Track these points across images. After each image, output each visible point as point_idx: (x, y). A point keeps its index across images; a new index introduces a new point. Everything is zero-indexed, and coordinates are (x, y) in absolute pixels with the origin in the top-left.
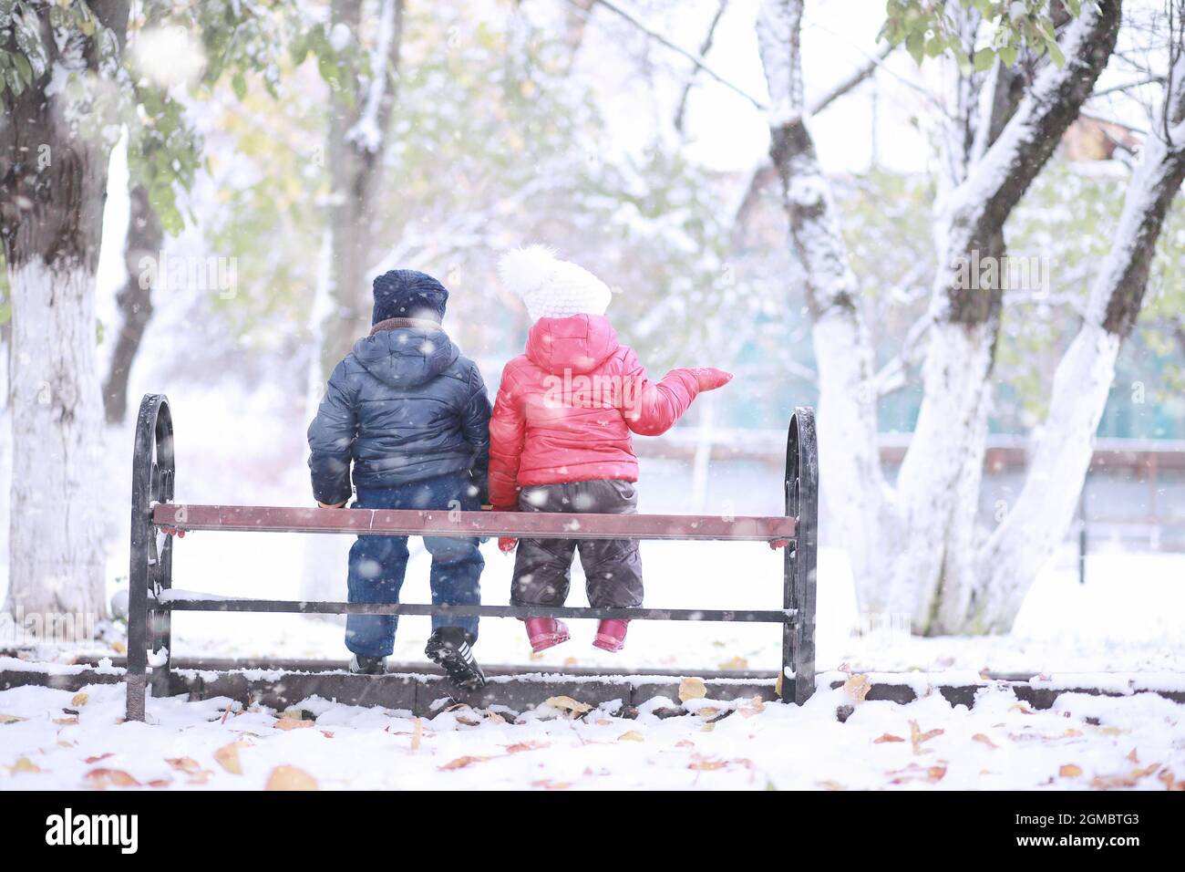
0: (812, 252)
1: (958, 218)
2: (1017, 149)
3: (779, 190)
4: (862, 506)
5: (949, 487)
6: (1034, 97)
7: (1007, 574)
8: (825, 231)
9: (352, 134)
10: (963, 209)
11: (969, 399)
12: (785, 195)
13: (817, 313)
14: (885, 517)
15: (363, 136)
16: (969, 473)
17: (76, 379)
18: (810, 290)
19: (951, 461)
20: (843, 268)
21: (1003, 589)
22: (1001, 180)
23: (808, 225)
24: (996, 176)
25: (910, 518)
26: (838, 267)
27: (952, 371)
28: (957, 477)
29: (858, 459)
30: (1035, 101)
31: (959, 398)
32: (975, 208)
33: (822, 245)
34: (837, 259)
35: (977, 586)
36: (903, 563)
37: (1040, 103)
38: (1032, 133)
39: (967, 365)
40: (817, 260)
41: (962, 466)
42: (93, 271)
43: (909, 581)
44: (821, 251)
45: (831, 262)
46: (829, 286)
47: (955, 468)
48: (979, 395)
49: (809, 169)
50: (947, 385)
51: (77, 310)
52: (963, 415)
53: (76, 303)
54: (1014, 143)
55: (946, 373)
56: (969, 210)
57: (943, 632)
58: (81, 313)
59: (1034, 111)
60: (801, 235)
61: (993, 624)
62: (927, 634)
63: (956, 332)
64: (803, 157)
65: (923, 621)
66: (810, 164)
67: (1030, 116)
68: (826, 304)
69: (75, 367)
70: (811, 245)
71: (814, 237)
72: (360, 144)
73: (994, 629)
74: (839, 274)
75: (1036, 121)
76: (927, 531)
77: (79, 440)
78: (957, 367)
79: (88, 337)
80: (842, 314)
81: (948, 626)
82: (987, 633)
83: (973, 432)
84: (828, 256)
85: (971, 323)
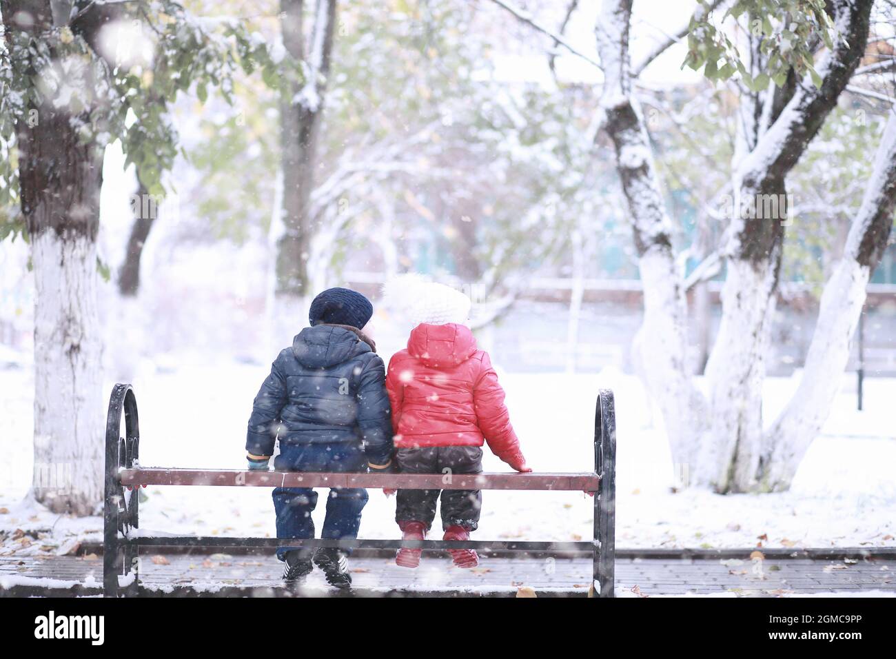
0: (638, 204)
1: (747, 178)
2: (790, 128)
3: (613, 156)
4: (677, 395)
5: (742, 382)
6: (803, 89)
7: (786, 446)
8: (648, 187)
9: (297, 99)
10: (751, 174)
11: (757, 317)
12: (618, 160)
13: (642, 249)
14: (695, 403)
15: (306, 100)
16: (757, 371)
17: (81, 320)
18: (637, 231)
19: (743, 362)
20: (661, 215)
21: (783, 457)
22: (779, 152)
23: (635, 183)
24: (775, 149)
25: (713, 402)
26: (658, 215)
27: (742, 296)
28: (748, 375)
29: (674, 359)
30: (804, 92)
31: (749, 315)
32: (759, 173)
33: (646, 198)
34: (657, 209)
35: (764, 454)
36: (708, 439)
37: (808, 94)
38: (802, 116)
39: (755, 291)
40: (642, 210)
41: (751, 366)
42: (93, 239)
43: (713, 452)
44: (645, 203)
45: (652, 210)
46: (651, 229)
47: (746, 368)
48: (764, 312)
49: (636, 140)
50: (739, 306)
51: (81, 269)
52: (752, 328)
53: (80, 264)
54: (789, 124)
55: (739, 296)
56: (755, 174)
57: (738, 491)
58: (84, 271)
59: (803, 100)
60: (631, 191)
61: (776, 483)
62: (724, 492)
63: (746, 267)
64: (631, 131)
65: (723, 482)
66: (636, 136)
67: (801, 104)
68: (648, 243)
69: (81, 311)
70: (637, 198)
71: (639, 192)
72: (304, 106)
73: (776, 488)
74: (658, 220)
75: (805, 107)
76: (726, 414)
77: (84, 366)
78: (747, 293)
79: (90, 288)
80: (661, 250)
81: (742, 485)
82: (770, 491)
83: (760, 340)
84: (650, 206)
85: (758, 259)
